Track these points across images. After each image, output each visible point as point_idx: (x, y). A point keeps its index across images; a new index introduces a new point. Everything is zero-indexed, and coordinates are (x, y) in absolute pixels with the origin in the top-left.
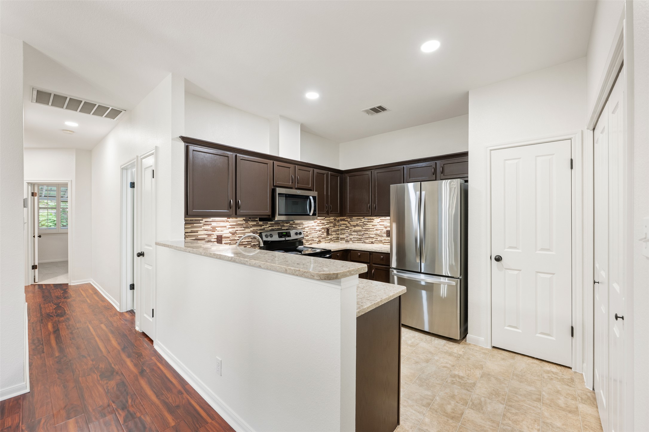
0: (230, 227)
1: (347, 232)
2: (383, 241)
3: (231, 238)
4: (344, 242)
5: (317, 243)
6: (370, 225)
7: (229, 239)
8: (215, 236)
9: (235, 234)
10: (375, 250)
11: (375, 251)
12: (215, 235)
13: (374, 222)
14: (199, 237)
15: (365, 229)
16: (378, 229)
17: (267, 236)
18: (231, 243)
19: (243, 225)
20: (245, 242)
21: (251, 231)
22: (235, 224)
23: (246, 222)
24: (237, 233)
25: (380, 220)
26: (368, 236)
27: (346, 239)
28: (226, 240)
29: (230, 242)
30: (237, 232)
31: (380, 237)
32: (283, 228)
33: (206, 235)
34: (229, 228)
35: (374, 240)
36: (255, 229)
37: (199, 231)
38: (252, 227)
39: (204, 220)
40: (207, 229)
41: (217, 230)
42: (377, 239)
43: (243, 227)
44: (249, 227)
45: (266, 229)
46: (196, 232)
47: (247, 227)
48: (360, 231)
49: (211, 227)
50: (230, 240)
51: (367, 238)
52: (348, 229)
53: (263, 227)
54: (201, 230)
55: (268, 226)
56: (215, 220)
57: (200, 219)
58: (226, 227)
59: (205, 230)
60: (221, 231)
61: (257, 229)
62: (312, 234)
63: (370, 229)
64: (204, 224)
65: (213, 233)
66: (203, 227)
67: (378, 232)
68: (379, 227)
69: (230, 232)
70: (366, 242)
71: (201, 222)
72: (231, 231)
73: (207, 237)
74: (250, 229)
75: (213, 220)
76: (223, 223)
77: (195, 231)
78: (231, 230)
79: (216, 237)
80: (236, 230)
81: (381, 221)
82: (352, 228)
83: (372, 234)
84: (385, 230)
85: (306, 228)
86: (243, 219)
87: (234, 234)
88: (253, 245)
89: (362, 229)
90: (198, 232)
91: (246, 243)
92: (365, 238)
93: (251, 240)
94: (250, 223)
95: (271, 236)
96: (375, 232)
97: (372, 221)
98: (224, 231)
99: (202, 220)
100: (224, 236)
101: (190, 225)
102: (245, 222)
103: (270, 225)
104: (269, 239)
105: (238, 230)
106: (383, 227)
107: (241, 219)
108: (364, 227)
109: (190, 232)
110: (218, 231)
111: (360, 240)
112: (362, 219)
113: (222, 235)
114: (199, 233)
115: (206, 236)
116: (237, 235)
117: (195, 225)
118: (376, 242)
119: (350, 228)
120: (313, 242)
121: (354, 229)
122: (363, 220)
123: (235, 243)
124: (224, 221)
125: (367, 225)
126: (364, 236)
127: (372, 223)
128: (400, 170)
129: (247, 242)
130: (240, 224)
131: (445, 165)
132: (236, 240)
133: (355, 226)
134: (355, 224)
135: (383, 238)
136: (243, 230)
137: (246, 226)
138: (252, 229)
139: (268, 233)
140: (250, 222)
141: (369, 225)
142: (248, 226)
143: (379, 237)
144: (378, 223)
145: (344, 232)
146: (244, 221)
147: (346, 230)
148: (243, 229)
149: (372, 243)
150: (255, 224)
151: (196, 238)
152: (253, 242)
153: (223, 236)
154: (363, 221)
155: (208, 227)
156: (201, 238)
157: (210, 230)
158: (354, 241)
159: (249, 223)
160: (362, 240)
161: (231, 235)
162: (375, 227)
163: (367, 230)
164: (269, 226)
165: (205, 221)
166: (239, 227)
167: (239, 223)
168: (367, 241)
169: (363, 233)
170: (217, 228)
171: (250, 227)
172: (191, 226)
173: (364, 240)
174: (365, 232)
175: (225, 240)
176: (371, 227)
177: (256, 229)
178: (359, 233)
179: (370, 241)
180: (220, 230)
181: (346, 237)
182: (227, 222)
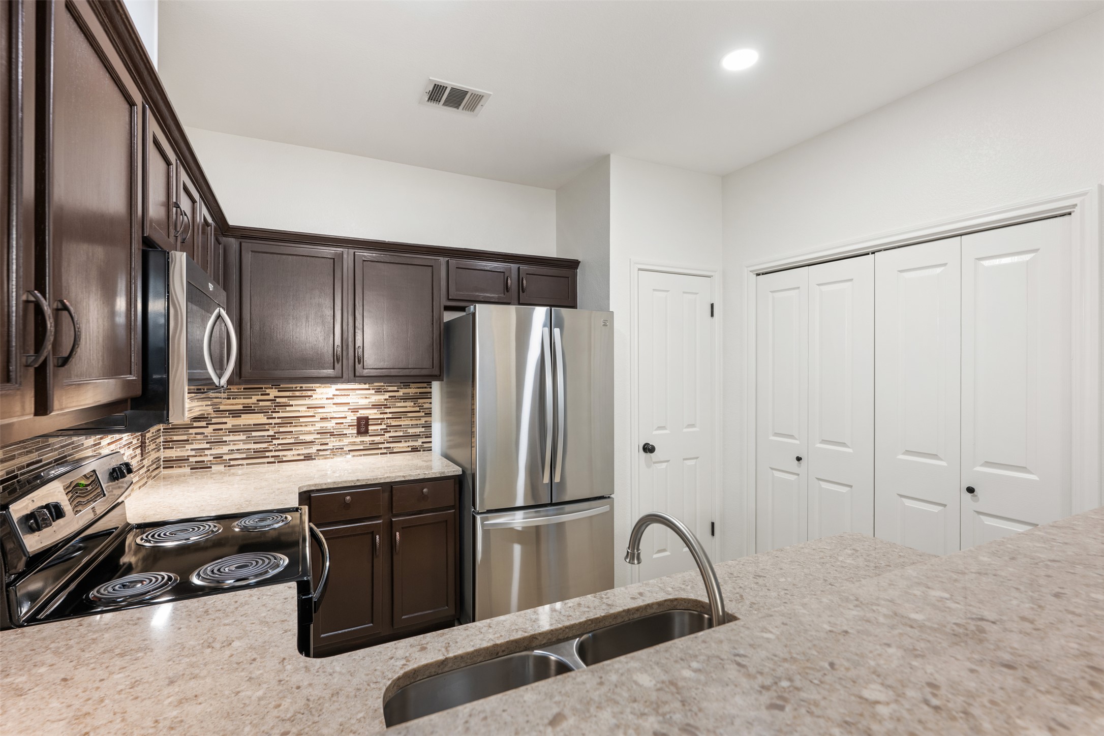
1: (199, 437)
2: (346, 449)
4: (187, 470)
6: (299, 407)
13: (314, 396)
15: (279, 421)
16: (329, 416)
25: (336, 390)
26: (292, 441)
27: (191, 459)
31: (335, 440)
35: (313, 450)
42: (327, 444)
48: (259, 427)
51: (288, 447)
52: (204, 424)
63: (302, 420)
67: (330, 425)
68: (331, 410)
70: (285, 459)
81: (338, 393)
82: (224, 420)
83: (310, 433)
84: (352, 418)
89: (270, 421)
92: (280, 447)
96: (318, 426)
97: (309, 393)
106: (346, 408)
108: (274, 415)
111: (259, 454)
112: (268, 391)
118: (321, 453)
119: (214, 421)
121: (231, 422)
122: (273, 393)
125: (288, 409)
126: (275, 442)
127: (307, 401)
128: (431, 266)
131: (527, 276)
133: (236, 414)
134: (240, 407)
135: (346, 441)
141: (296, 405)
143: (332, 439)
144: (327, 399)
145: (185, 438)
147: (191, 431)
149: (308, 458)
154: (271, 397)
158: (232, 463)
160: (267, 454)
162: (320, 410)
163: (287, 421)
168: (289, 455)
169: (271, 433)
173: (277, 453)
174: (282, 430)
176: (303, 411)
178: (254, 434)
179: (299, 455)
181: (193, 453)
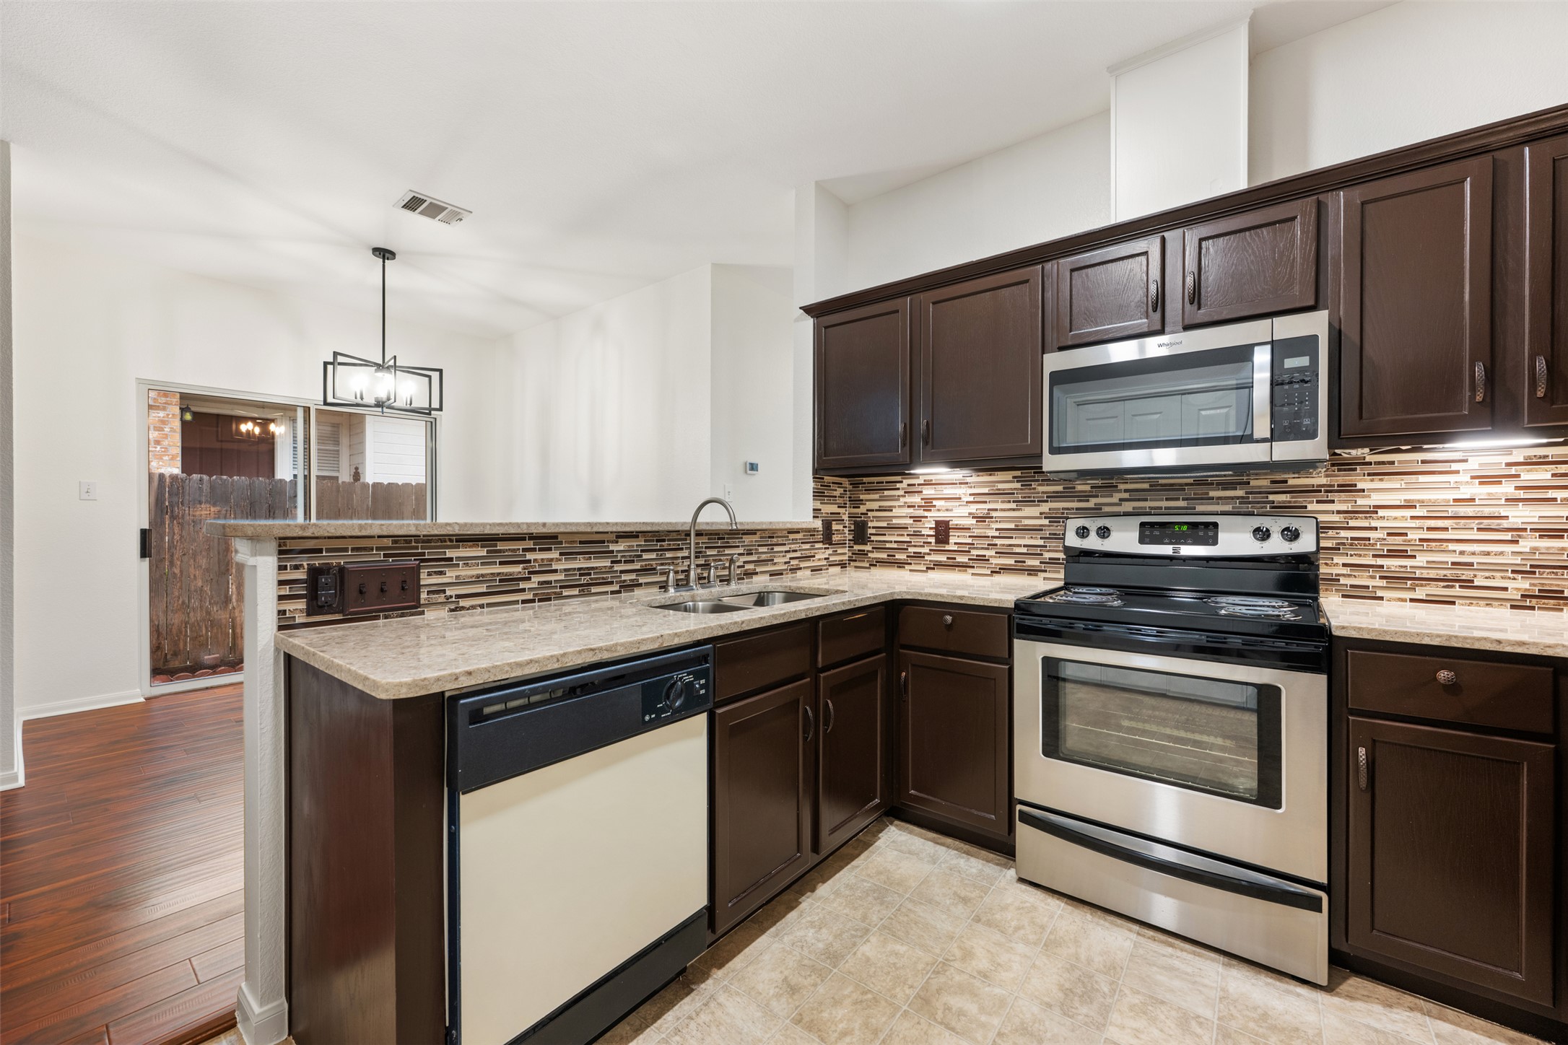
0: (971, 499)
3: (976, 531)
5: (1513, 607)
7: (968, 535)
8: (929, 521)
9: (987, 520)
12: (932, 519)
14: (895, 521)
17: (1083, 532)
18: (974, 544)
19: (1014, 494)
20: (1020, 546)
21: (1041, 514)
22: (986, 490)
23: (1022, 485)
24: (992, 517)
28: (959, 534)
29: (970, 541)
30: (994, 514)
32: (1200, 508)
33: (911, 517)
34: (967, 502)
36: (1059, 509)
37: (895, 507)
38: (1047, 501)
39: (904, 481)
40: (912, 502)
41: (935, 506)
43: (1014, 502)
44: (1034, 501)
45: (1106, 509)
46: (888, 510)
47: (1028, 502)
49: (922, 499)
50: (970, 537)
53: (1092, 503)
54: (899, 506)
55: (1115, 499)
56: (931, 480)
57: (898, 478)
58: (960, 498)
59: (909, 507)
60: (947, 510)
61: (1068, 509)
62: (1451, 546)
64: (905, 492)
65: (926, 514)
66: (902, 500)
69: (970, 514)
71: (898, 485)
72: (974, 511)
73: (912, 524)
74: (1039, 506)
76: (952, 488)
77: (886, 507)
78: (973, 508)
79: (934, 526)
80: (988, 510)
85: (1381, 513)
86: (1014, 477)
87: (985, 521)
88: (1050, 559)
90: (892, 510)
91: (1024, 550)
93: (1041, 542)
94: (1041, 489)
95: (1104, 532)
98: (955, 511)
99: (902, 482)
100: (953, 525)
101: (876, 493)
102: (1018, 485)
103: (1126, 495)
104: (1093, 542)
105: (996, 510)
107: (1008, 475)
109: (877, 510)
110: (939, 510)
113: (949, 521)
114: (896, 512)
115: (911, 521)
116: (992, 522)
117: (886, 493)
120: (1457, 591)
123: (987, 546)
124: (956, 484)
129: (1025, 546)
130: (1004, 490)
132: (988, 537)
136: (1014, 510)
137: (1025, 497)
138: (1045, 507)
140: (1039, 485)
142: (1029, 497)
146: (1018, 481)
148: (1013, 506)
150: (1057, 492)
151: (888, 524)
152: (1048, 551)
153: (951, 523)
155: (916, 499)
156: (898, 524)
157: (918, 506)
159: (1034, 489)
161: (974, 521)
164: (1121, 500)
165: (909, 485)
166: (1000, 498)
167: (999, 489)
170: (935, 503)
171: (1038, 501)
172: (880, 497)
175: (957, 534)
177: (1063, 509)
180: (943, 506)
182: (962, 486)
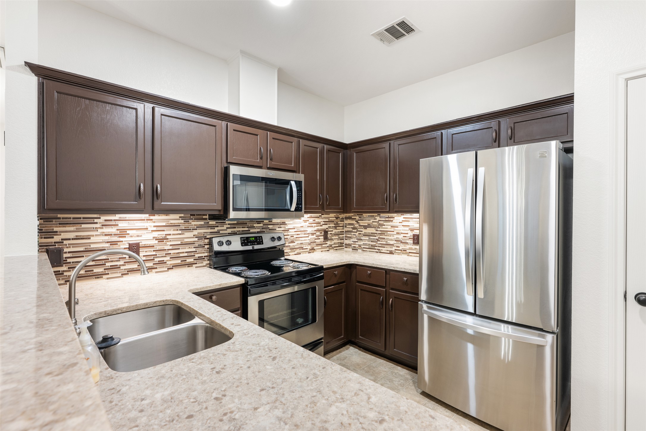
0: (155, 229)
1: (354, 236)
2: (408, 251)
3: (158, 247)
4: (351, 250)
5: (309, 253)
6: (387, 226)
7: (152, 250)
8: (124, 244)
9: (165, 240)
10: (394, 267)
11: (393, 269)
12: (126, 242)
13: (394, 221)
14: (92, 246)
15: (380, 232)
16: (400, 232)
17: (220, 244)
18: (156, 255)
19: (180, 226)
20: (184, 253)
21: (194, 235)
22: (164, 224)
23: (184, 221)
24: (168, 239)
25: (404, 218)
26: (385, 243)
27: (352, 245)
28: (147, 250)
29: (154, 253)
30: (168, 237)
31: (402, 245)
32: (252, 231)
33: (107, 242)
34: (152, 231)
35: (393, 249)
36: (202, 233)
37: (93, 236)
38: (197, 229)
40: (109, 232)
41: (128, 234)
42: (399, 247)
43: (180, 230)
44: (190, 229)
45: (221, 232)
46: (86, 239)
47: (187, 230)
48: (373, 234)
49: (117, 230)
50: (154, 251)
51: (383, 245)
52: (355, 231)
53: (216, 229)
54: (96, 235)
55: (225, 228)
56: (125, 218)
57: (95, 216)
58: (147, 229)
59: (106, 235)
60: (138, 236)
61: (206, 233)
62: (301, 239)
63: (389, 233)
64: (102, 225)
65: (121, 239)
66: (100, 231)
67: (401, 237)
68: (401, 229)
69: (154, 238)
70: (382, 252)
71: (96, 221)
72: (156, 236)
73: (110, 247)
74: (193, 232)
75: (120, 218)
76: (141, 222)
77: (83, 236)
78: (156, 234)
79: (128, 247)
80: (166, 235)
81: (404, 219)
82: (362, 230)
83: (392, 240)
84: (411, 234)
85: (290, 230)
86: (180, 217)
87: (163, 241)
88: (198, 257)
89: (377, 232)
90: (90, 238)
91: (186, 254)
92: (380, 245)
93: (194, 250)
94: (193, 223)
95: (229, 243)
96: (396, 236)
97: (392, 219)
98: (143, 236)
99: (100, 218)
100: (142, 245)
101: (73, 226)
102: (182, 221)
103: (229, 226)
104: (225, 248)
105: (170, 235)
106: (407, 228)
107: (177, 216)
108: (378, 229)
109: (73, 239)
110: (131, 236)
111: (372, 247)
112: (376, 217)
113: (139, 243)
114: (93, 239)
115: (108, 245)
116: (168, 241)
117: (83, 226)
118: (397, 251)
119: (359, 230)
120: (302, 251)
121: (364, 231)
122: (378, 218)
123: (164, 255)
124: (144, 220)
125: (383, 227)
126: (379, 242)
127: (390, 223)
128: (436, 138)
129: (186, 252)
130: (174, 224)
131: (516, 124)
132: (166, 250)
133: (365, 227)
134: (366, 224)
135: (408, 247)
136: (180, 234)
137: (186, 228)
138: (196, 232)
139: (224, 239)
140: (193, 221)
141: (387, 225)
142: (188, 227)
143: (401, 245)
144: (399, 222)
145: (350, 236)
146: (182, 219)
147: (352, 233)
148: (180, 232)
149: (391, 253)
150: (201, 225)
151: (85, 249)
152: (198, 253)
153: (140, 244)
154: (377, 220)
155: (113, 230)
156: (96, 248)
157: (114, 235)
158: (364, 249)
159: (191, 223)
160: (376, 248)
161: (157, 242)
162: (396, 229)
163: (383, 233)
164: (227, 228)
165: (105, 220)
166: (172, 228)
167: (172, 223)
168: (384, 250)
169: (377, 238)
170: (128, 232)
171: (193, 229)
172: (76, 229)
173: (379, 248)
174: (381, 237)
175: (145, 250)
176: (389, 228)
177: (204, 233)
178: (371, 237)
179: (387, 250)
180: (135, 234)
181: (352, 243)
182: (148, 221)
